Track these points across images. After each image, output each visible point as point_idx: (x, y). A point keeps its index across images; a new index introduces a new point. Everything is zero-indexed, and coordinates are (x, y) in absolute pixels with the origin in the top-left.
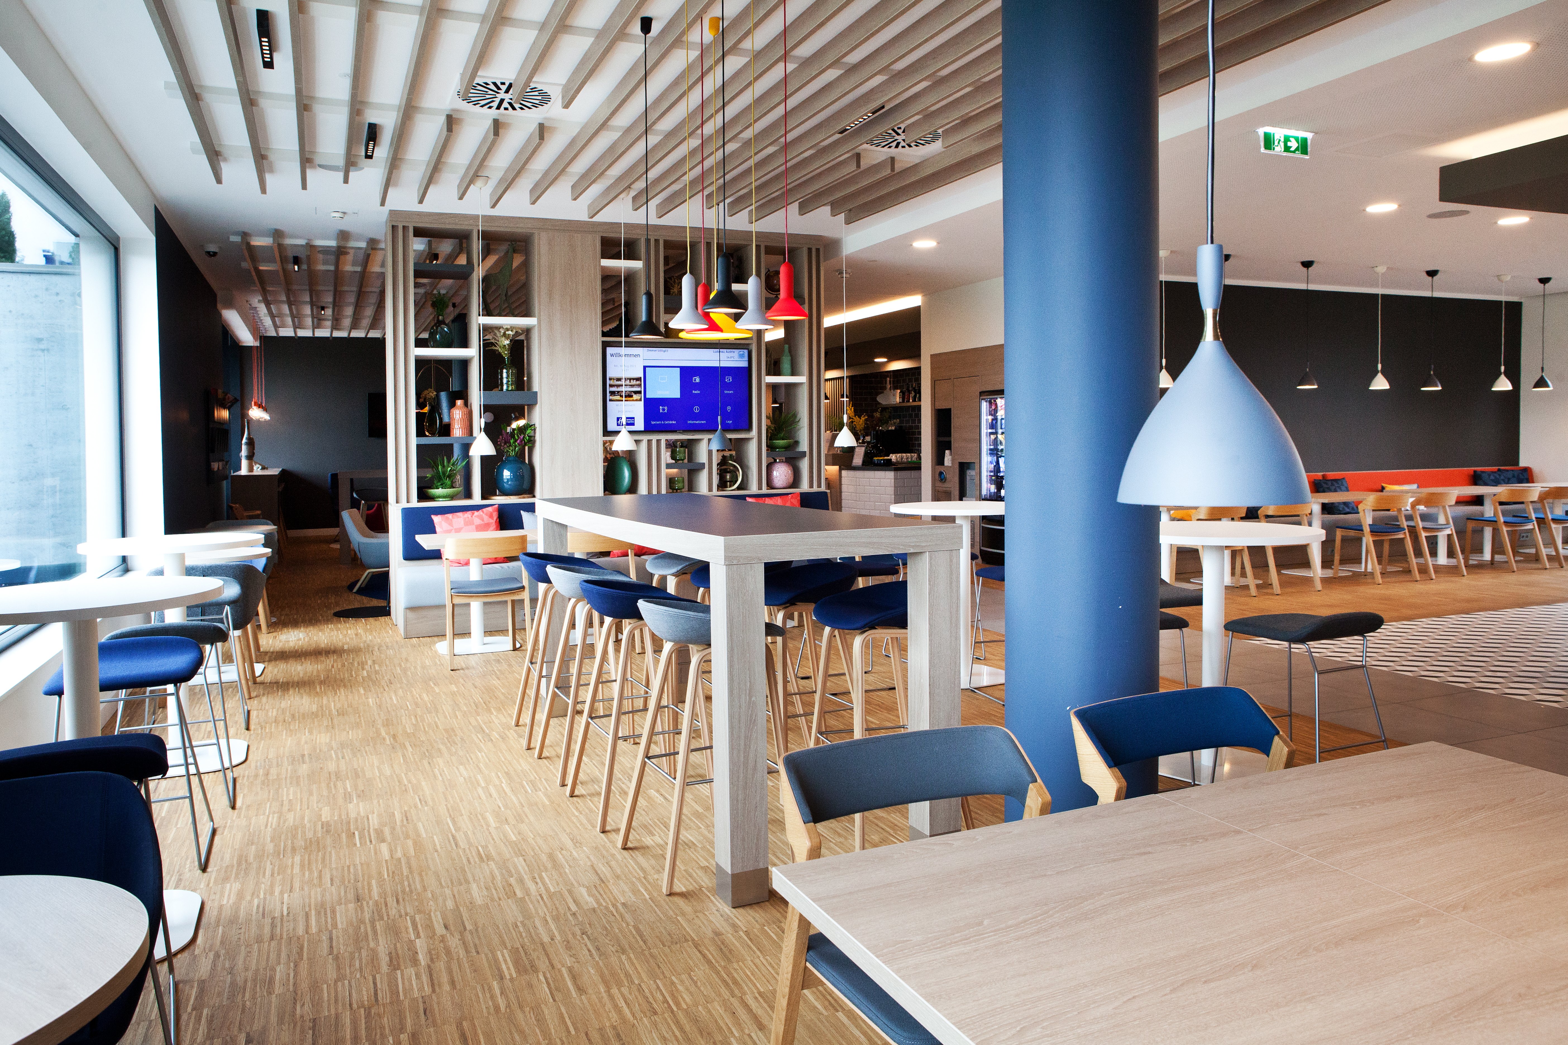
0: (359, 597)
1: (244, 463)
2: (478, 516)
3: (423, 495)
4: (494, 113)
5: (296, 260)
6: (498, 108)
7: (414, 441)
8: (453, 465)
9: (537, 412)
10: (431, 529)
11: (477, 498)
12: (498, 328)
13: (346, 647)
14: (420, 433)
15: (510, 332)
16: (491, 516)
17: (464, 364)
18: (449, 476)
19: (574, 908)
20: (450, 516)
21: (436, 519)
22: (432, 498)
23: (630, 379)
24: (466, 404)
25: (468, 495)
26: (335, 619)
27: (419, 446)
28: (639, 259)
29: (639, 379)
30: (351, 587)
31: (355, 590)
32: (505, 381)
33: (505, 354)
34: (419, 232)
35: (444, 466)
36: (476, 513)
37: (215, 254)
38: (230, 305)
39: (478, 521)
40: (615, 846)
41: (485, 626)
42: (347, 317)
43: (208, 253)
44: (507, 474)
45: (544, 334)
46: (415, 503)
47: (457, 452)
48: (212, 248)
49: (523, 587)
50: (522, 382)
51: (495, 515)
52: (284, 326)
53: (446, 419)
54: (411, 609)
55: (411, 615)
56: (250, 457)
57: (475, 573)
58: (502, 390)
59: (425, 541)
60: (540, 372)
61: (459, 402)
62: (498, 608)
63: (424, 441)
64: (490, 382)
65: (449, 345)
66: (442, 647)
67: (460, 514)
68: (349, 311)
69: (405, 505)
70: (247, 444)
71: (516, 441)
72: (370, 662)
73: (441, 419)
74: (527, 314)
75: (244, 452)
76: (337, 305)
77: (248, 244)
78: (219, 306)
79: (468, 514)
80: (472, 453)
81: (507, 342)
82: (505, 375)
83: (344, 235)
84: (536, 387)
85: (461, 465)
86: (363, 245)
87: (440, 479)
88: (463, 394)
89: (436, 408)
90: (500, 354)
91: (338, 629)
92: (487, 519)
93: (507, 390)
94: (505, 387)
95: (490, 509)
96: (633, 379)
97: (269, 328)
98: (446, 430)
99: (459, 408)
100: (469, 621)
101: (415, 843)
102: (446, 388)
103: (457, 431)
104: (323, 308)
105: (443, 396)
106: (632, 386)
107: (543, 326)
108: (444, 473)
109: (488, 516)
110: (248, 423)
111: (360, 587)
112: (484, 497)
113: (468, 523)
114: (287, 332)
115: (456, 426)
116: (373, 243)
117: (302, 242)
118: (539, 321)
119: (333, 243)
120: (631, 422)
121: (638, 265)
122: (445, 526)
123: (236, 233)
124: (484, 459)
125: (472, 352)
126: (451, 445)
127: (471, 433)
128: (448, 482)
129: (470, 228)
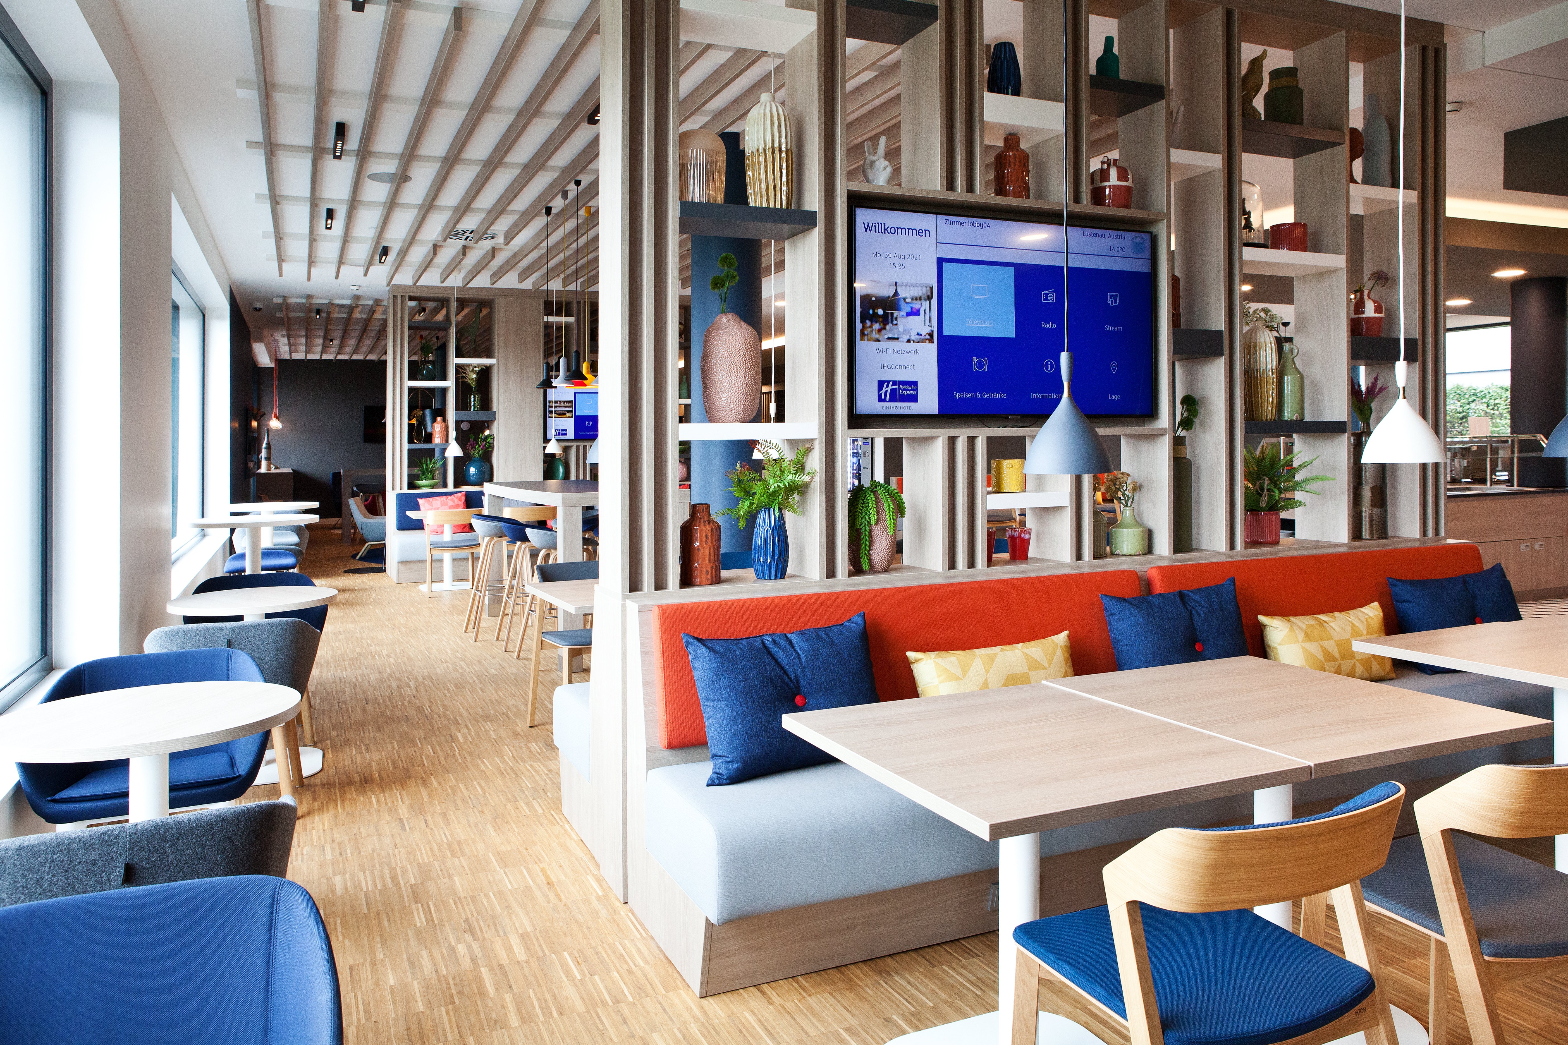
0: (360, 562)
1: (264, 463)
2: (451, 500)
3: (411, 486)
4: (463, 242)
5: (318, 312)
6: (466, 239)
7: (406, 446)
8: (434, 463)
9: (495, 426)
10: (417, 508)
11: (451, 488)
12: (468, 365)
13: (356, 588)
14: (410, 441)
15: (477, 369)
16: (460, 499)
17: (444, 390)
18: (430, 472)
19: (486, 674)
20: (430, 499)
21: (421, 501)
22: (418, 487)
23: (564, 402)
24: (444, 420)
25: (445, 485)
26: (345, 574)
27: (410, 451)
28: (573, 316)
29: (571, 402)
30: (354, 556)
31: (357, 558)
32: (472, 403)
33: (473, 384)
34: (411, 298)
35: (427, 465)
36: (450, 497)
37: (260, 309)
38: (260, 339)
39: (450, 503)
40: (513, 658)
41: (454, 575)
42: (349, 346)
43: (256, 308)
44: (472, 470)
45: (502, 370)
46: (405, 491)
47: (437, 454)
48: (258, 305)
49: (479, 544)
50: (486, 403)
51: (463, 499)
52: (296, 352)
53: (429, 430)
54: (402, 563)
55: (402, 567)
56: (268, 459)
57: (447, 536)
58: (470, 410)
59: (412, 515)
60: (498, 398)
61: (439, 419)
62: (462, 563)
63: (413, 446)
64: (462, 405)
65: (432, 378)
66: (423, 588)
67: (438, 498)
68: (352, 342)
69: (398, 491)
70: (266, 448)
71: (480, 446)
72: (374, 595)
73: (425, 430)
74: (489, 356)
75: (264, 454)
76: (343, 339)
77: (287, 303)
78: (252, 341)
79: (444, 498)
80: (446, 455)
81: (474, 376)
82: (472, 399)
83: (357, 297)
84: (495, 409)
85: (439, 464)
86: (370, 303)
87: (424, 473)
88: (441, 413)
89: (422, 422)
90: (469, 385)
91: (349, 580)
92: (457, 501)
93: (474, 410)
94: (472, 408)
95: (459, 494)
96: (567, 402)
97: (284, 352)
98: (429, 438)
99: (439, 423)
100: (442, 572)
101: (408, 659)
102: (430, 407)
103: (437, 440)
104: (332, 340)
105: (428, 412)
106: (566, 407)
107: (501, 365)
108: (427, 469)
109: (458, 499)
110: (268, 431)
111: (361, 557)
112: (455, 487)
113: (443, 504)
114: (299, 356)
115: (437, 436)
116: (377, 302)
117: (327, 302)
118: (498, 361)
119: (348, 302)
120: (563, 432)
121: (571, 319)
122: (427, 506)
123: (279, 297)
124: (456, 459)
125: (449, 383)
126: (434, 450)
127: (447, 441)
128: (430, 476)
129: (448, 296)
